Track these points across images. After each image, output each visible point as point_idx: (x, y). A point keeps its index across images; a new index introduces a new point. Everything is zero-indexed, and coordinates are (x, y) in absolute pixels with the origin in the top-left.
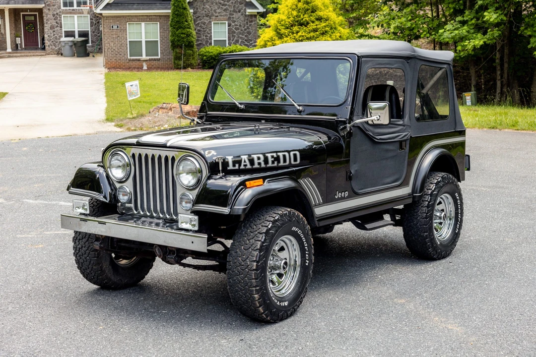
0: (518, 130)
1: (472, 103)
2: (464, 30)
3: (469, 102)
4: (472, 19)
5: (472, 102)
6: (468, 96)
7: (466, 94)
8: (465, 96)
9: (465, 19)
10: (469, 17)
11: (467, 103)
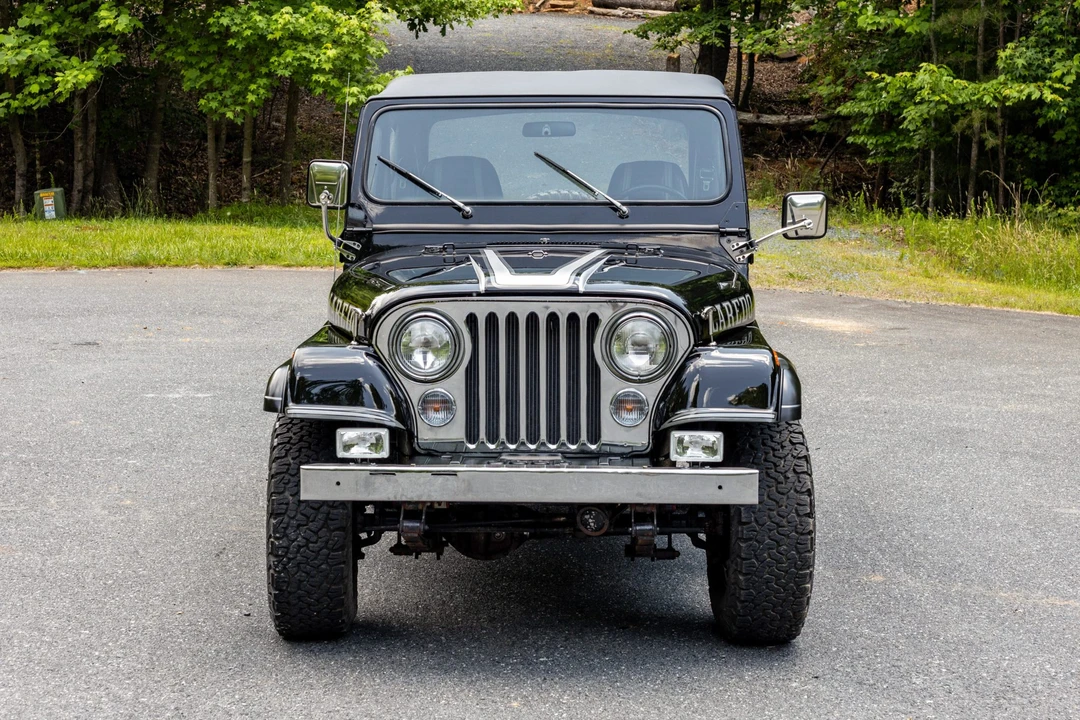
0: (289, 266)
1: (57, 214)
2: (42, 49)
3: (50, 213)
4: (49, 25)
5: (56, 211)
6: (48, 197)
7: (41, 193)
8: (41, 199)
9: (37, 22)
10: (45, 18)
11: (47, 214)
